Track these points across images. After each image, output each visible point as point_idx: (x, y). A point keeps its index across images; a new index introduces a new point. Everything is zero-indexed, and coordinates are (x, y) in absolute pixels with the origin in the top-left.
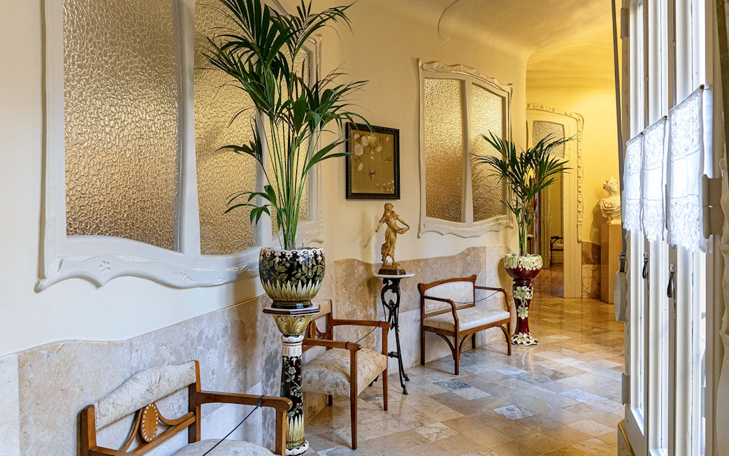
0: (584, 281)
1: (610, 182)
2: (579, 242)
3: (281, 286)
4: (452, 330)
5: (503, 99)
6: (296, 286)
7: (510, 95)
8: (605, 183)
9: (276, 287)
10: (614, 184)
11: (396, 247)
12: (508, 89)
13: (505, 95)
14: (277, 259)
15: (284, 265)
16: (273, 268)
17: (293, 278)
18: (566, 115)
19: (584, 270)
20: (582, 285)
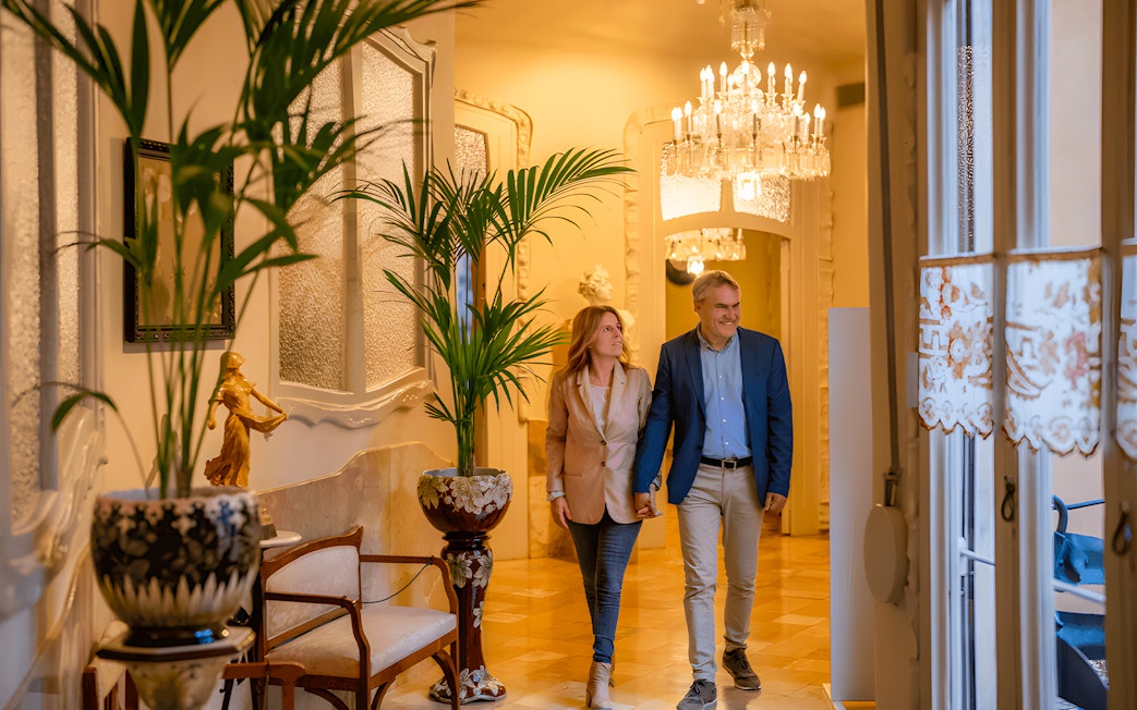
0: (533, 516)
1: (595, 277)
2: (522, 422)
3: (137, 591)
4: (355, 674)
5: (417, 76)
6: (174, 591)
7: (431, 67)
8: (583, 280)
9: (123, 592)
10: (603, 281)
11: (251, 465)
12: (426, 53)
13: (420, 68)
14: (125, 525)
15: (141, 538)
16: (116, 544)
17: (165, 572)
18: (492, 109)
19: (533, 489)
20: (530, 526)
